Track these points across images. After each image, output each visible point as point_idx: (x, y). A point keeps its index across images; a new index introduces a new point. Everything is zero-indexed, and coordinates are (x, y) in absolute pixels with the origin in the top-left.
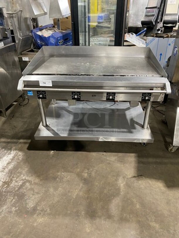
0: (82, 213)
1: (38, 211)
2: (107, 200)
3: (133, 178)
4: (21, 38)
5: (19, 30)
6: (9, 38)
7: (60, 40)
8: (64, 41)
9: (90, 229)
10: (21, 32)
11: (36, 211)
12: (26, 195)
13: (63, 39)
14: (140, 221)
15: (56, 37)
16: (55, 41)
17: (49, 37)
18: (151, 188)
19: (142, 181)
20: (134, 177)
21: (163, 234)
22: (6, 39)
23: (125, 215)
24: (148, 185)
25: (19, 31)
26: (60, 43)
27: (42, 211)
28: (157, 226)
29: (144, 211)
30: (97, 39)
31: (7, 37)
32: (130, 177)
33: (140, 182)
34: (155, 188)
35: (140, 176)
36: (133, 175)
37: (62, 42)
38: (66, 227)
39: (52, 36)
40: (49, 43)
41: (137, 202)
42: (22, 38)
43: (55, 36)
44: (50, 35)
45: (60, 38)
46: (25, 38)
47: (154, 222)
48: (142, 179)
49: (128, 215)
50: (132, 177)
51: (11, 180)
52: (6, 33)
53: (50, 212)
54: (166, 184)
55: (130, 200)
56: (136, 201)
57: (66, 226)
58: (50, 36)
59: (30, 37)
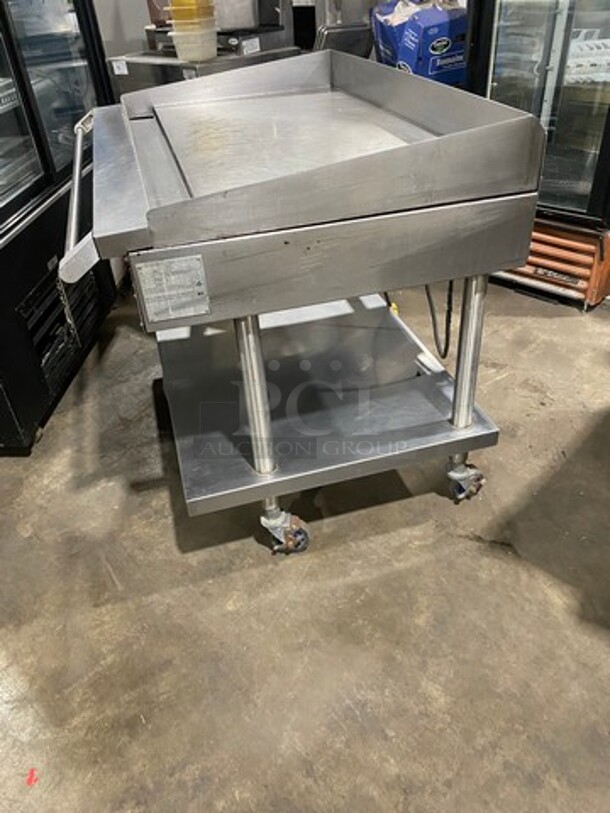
1: (148, 509)
2: (338, 561)
3: (471, 539)
4: (326, 33)
5: (334, 6)
6: (282, 28)
7: (435, 37)
8: (454, 42)
9: (236, 606)
10: (339, 14)
12: (147, 464)
13: (449, 37)
14: (394, 659)
15: (423, 26)
16: (417, 41)
17: (402, 27)
18: (514, 594)
19: (496, 561)
20: (479, 539)
21: (441, 730)
22: (274, 31)
23: (360, 621)
24: (508, 581)
25: (334, 11)
26: (434, 49)
27: (156, 512)
28: (442, 700)
29: (432, 642)
30: (603, 44)
31: (278, 25)
32: (463, 533)
33: (485, 561)
34: (528, 600)
35: (503, 544)
36: (478, 533)
37: (446, 46)
39: (412, 23)
40: (398, 48)
41: (428, 607)
42: (328, 34)
43: (419, 23)
44: (406, 19)
45: (436, 30)
46: (339, 33)
47: (440, 684)
48: (502, 556)
49: (370, 628)
50: (467, 536)
51: (140, 420)
52: (278, 10)
54: (582, 605)
55: (409, 594)
56: (426, 603)
58: (404, 24)
59: (364, 31)
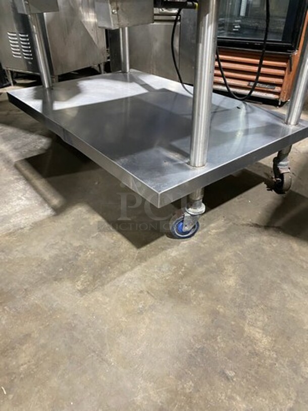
0: (88, 253)
3: (251, 226)
9: (84, 285)
11: (5, 223)
18: (292, 258)
19: (273, 238)
20: (257, 225)
21: (271, 365)
23: (185, 287)
24: (285, 249)
28: (265, 340)
29: (244, 297)
32: (244, 223)
33: (265, 238)
35: (274, 227)
36: (255, 222)
38: (39, 265)
41: (234, 272)
47: (259, 328)
48: (276, 235)
49: (193, 291)
50: (248, 224)
53: (28, 231)
55: (217, 265)
56: (231, 270)
57: (39, 263)
